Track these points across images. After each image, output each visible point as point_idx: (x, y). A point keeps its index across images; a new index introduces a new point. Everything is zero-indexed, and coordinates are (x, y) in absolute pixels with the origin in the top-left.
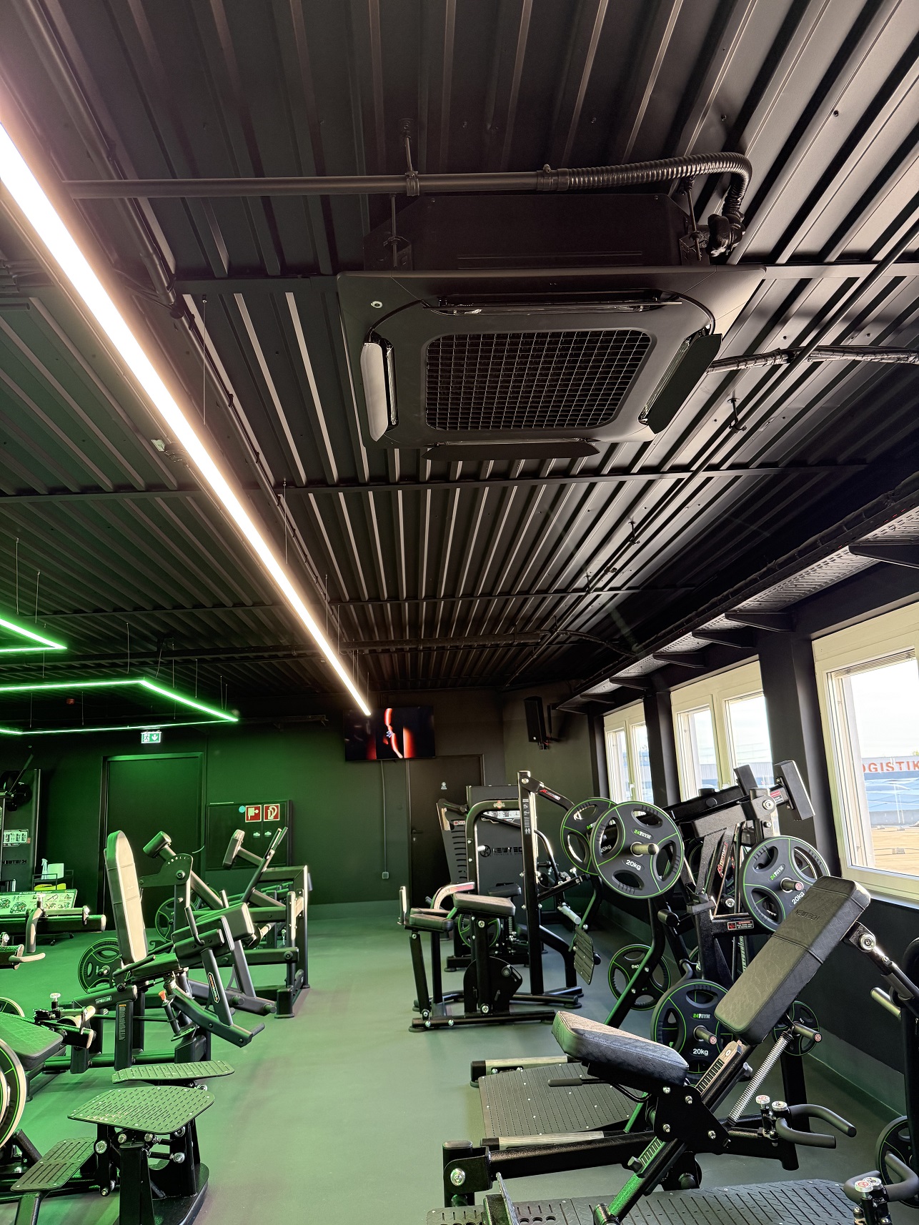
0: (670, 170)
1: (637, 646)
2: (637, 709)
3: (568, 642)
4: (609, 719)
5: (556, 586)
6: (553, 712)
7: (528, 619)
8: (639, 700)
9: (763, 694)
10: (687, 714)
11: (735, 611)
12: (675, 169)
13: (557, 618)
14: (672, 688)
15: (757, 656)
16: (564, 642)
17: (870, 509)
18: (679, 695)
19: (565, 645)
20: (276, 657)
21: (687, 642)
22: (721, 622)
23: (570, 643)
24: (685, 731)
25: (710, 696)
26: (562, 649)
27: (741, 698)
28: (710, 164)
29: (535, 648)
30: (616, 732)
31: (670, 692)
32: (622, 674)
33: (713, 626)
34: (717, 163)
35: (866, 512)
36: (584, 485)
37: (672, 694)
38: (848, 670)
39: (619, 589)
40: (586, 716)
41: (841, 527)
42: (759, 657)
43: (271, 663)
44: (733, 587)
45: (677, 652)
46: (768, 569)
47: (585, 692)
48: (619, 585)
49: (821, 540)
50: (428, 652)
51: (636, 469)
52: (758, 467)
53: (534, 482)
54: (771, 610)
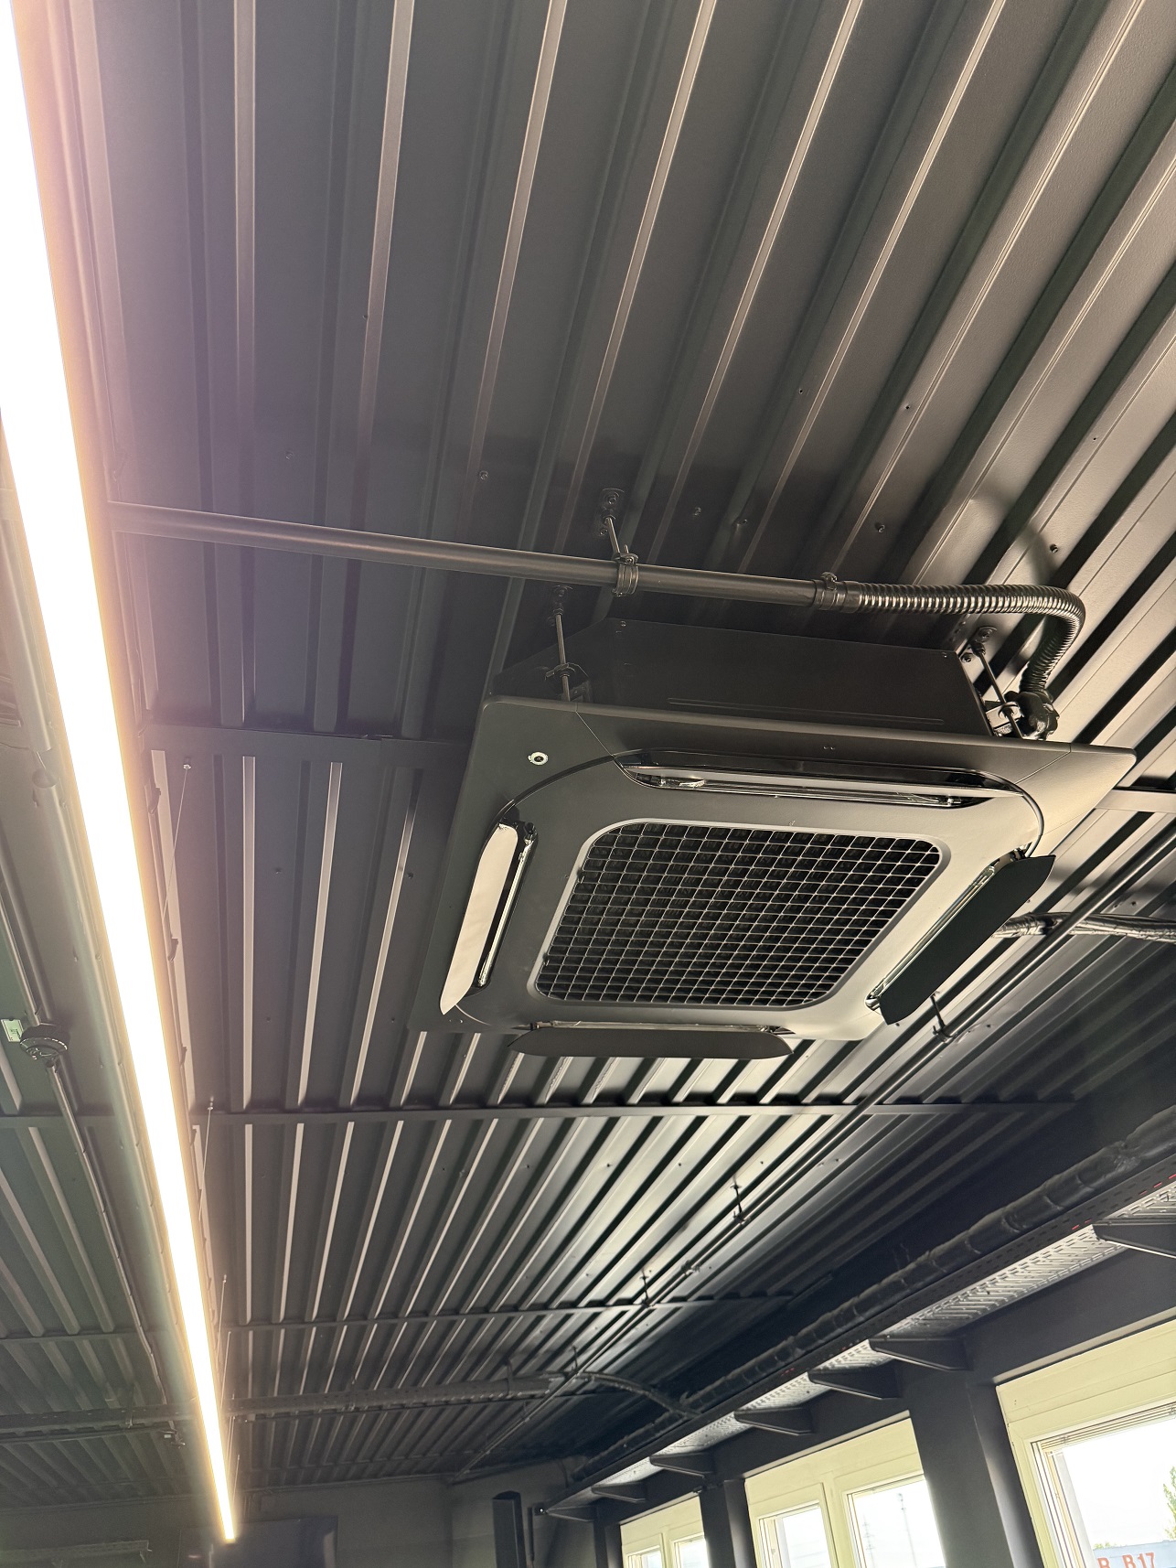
1: (688, 1397)
2: (688, 1509)
3: (581, 1391)
4: (631, 1531)
6: (536, 1519)
8: (692, 1494)
9: (923, 1477)
10: (773, 1518)
11: (885, 1336)
14: (746, 1474)
15: (907, 1413)
16: (573, 1393)
17: (1086, 1170)
18: (761, 1485)
19: (575, 1398)
20: (64, 1432)
21: (797, 1389)
22: (861, 1355)
23: (585, 1393)
24: (773, 1551)
25: (819, 1486)
26: (569, 1403)
27: (873, 1489)
30: (641, 1554)
31: (744, 1480)
32: (672, 1449)
33: (843, 1362)
34: (1046, 599)
35: (1081, 1174)
36: (600, 1122)
37: (748, 1483)
38: (1065, 1439)
39: (683, 1299)
40: (591, 1526)
41: (1039, 1197)
42: (910, 1412)
43: (52, 1444)
44: (858, 1294)
45: (770, 1408)
46: (920, 1267)
47: (601, 1483)
48: (685, 1293)
49: (1007, 1219)
50: (307, 1420)
51: (680, 1097)
52: (936, 1102)
53: (525, 1113)
54: (935, 1335)
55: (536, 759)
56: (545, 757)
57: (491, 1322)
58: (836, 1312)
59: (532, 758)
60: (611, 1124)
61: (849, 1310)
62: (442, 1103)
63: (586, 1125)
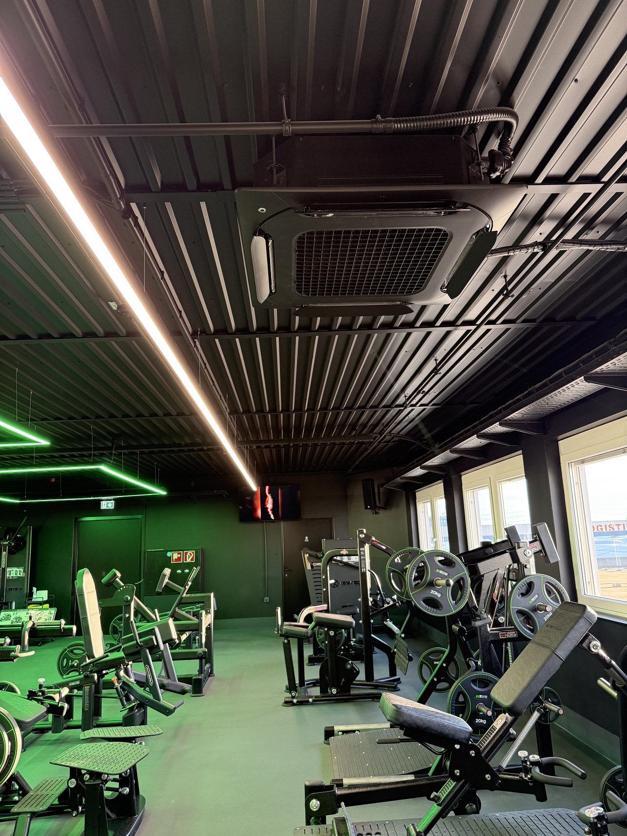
0: (463, 119)
1: (439, 444)
2: (439, 487)
3: (392, 441)
4: (420, 494)
5: (384, 403)
6: (381, 489)
7: (364, 426)
8: (440, 481)
9: (525, 478)
10: (473, 490)
11: (506, 420)
12: (466, 119)
13: (384, 425)
14: (463, 473)
15: (521, 452)
16: (389, 441)
17: (598, 352)
18: (468, 478)
19: (390, 444)
20: (193, 450)
21: (473, 442)
22: (496, 428)
24: (471, 502)
25: (489, 479)
26: (387, 446)
27: (510, 480)
28: (490, 115)
29: (369, 445)
30: (424, 503)
31: (461, 476)
32: (429, 463)
33: (491, 430)
34: (495, 115)
35: (596, 353)
36: (403, 334)
37: (463, 477)
38: (583, 462)
39: (427, 405)
40: (404, 492)
41: (578, 363)
42: (522, 452)
43: (189, 455)
44: (505, 404)
45: (466, 448)
46: (529, 392)
47: (403, 476)
48: (427, 403)
49: (564, 372)
50: (296, 447)
51: (438, 324)
52: (523, 322)
53: (369, 332)
54: (531, 420)
55: (261, 210)
56: (264, 209)
57: (367, 413)
58: (495, 411)
59: (260, 210)
60: (408, 335)
61: (501, 410)
62: (333, 329)
63: (398, 336)
